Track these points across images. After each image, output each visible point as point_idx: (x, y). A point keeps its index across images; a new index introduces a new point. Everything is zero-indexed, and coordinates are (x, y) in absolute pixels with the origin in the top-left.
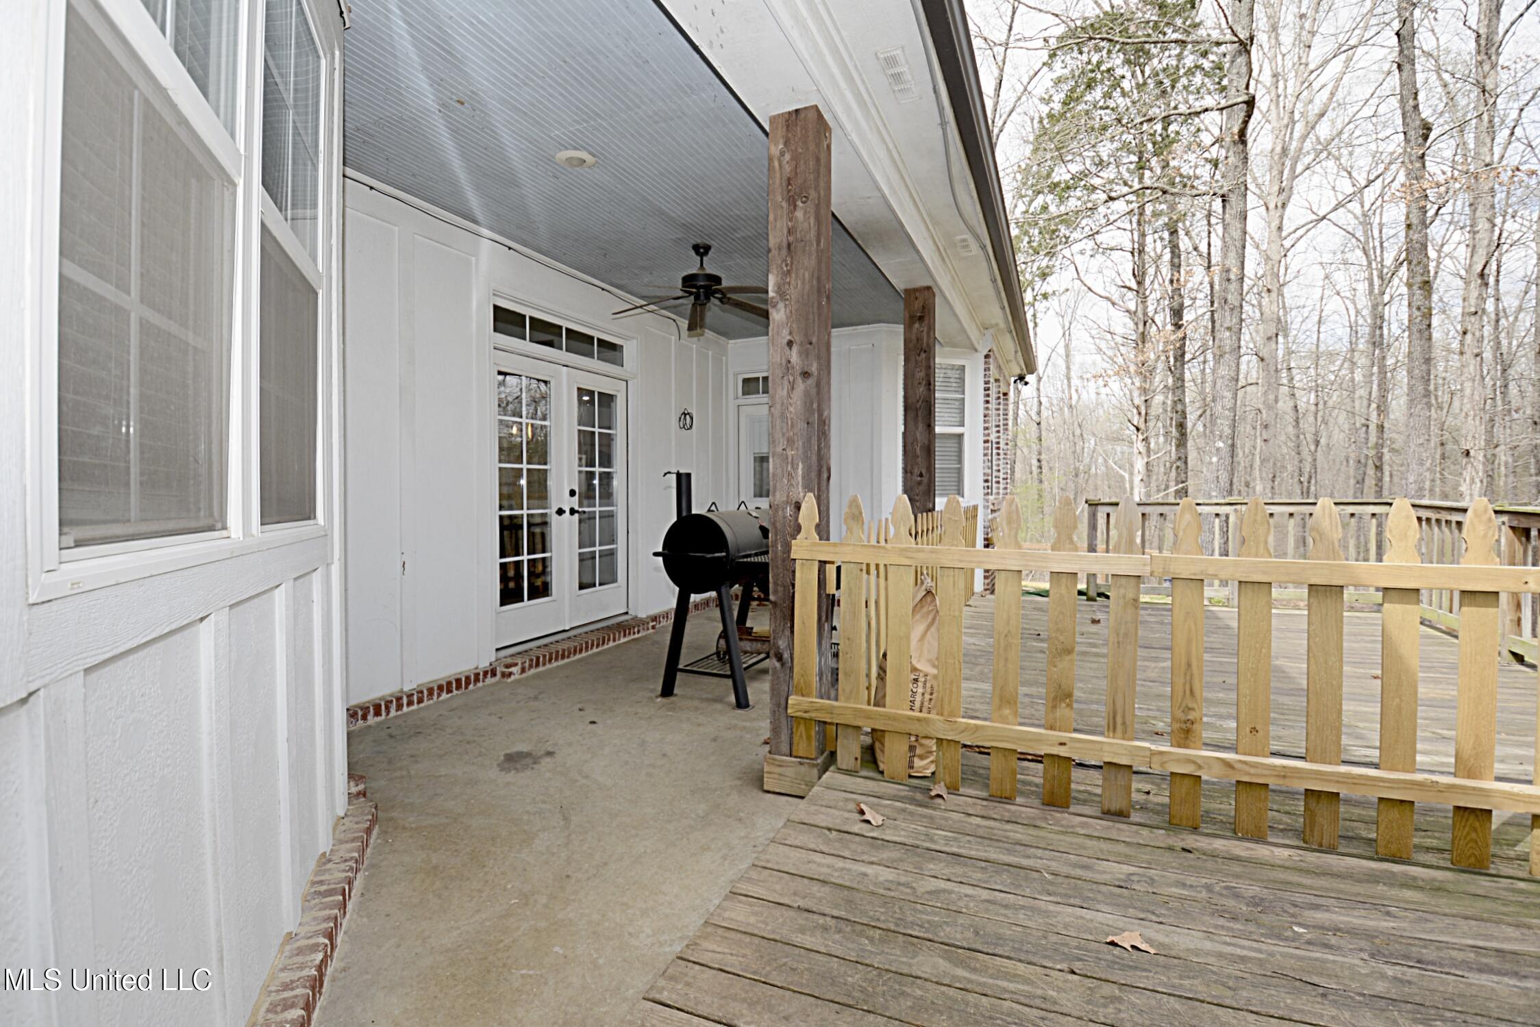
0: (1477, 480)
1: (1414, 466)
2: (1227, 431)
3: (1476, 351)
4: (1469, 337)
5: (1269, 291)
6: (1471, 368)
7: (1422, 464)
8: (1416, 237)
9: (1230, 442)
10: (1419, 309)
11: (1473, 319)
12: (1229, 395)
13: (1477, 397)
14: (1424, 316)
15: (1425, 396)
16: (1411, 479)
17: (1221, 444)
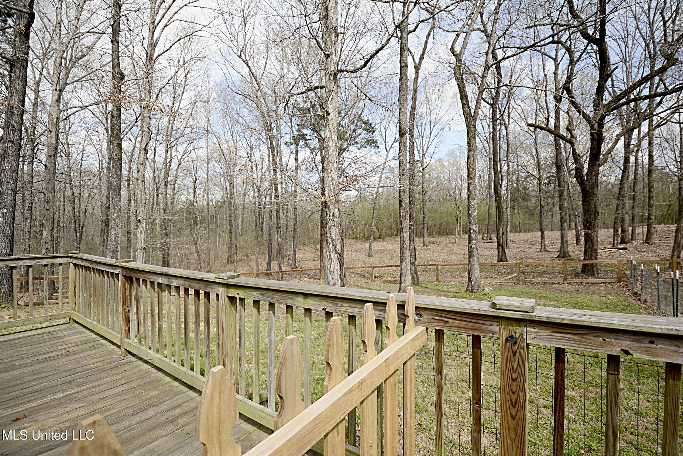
0: (143, 232)
1: (114, 226)
2: (9, 203)
3: (142, 179)
4: (140, 173)
5: (50, 131)
6: (141, 186)
7: (118, 226)
8: (116, 122)
9: (11, 209)
10: (116, 155)
11: (141, 166)
12: (11, 181)
13: (143, 198)
14: (118, 158)
15: (118, 195)
16: (113, 233)
17: (5, 210)
